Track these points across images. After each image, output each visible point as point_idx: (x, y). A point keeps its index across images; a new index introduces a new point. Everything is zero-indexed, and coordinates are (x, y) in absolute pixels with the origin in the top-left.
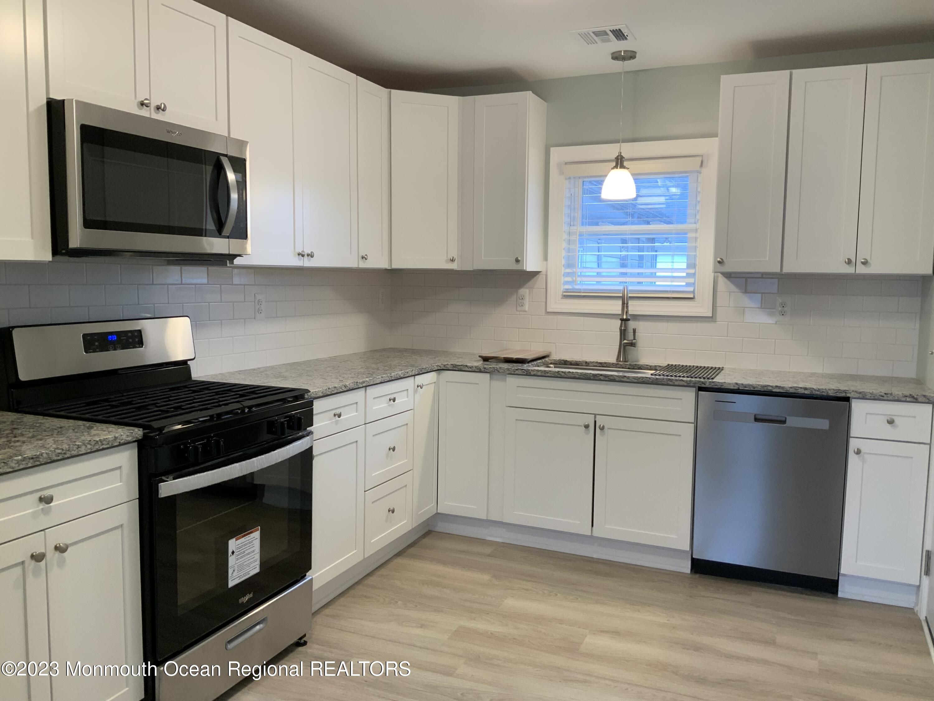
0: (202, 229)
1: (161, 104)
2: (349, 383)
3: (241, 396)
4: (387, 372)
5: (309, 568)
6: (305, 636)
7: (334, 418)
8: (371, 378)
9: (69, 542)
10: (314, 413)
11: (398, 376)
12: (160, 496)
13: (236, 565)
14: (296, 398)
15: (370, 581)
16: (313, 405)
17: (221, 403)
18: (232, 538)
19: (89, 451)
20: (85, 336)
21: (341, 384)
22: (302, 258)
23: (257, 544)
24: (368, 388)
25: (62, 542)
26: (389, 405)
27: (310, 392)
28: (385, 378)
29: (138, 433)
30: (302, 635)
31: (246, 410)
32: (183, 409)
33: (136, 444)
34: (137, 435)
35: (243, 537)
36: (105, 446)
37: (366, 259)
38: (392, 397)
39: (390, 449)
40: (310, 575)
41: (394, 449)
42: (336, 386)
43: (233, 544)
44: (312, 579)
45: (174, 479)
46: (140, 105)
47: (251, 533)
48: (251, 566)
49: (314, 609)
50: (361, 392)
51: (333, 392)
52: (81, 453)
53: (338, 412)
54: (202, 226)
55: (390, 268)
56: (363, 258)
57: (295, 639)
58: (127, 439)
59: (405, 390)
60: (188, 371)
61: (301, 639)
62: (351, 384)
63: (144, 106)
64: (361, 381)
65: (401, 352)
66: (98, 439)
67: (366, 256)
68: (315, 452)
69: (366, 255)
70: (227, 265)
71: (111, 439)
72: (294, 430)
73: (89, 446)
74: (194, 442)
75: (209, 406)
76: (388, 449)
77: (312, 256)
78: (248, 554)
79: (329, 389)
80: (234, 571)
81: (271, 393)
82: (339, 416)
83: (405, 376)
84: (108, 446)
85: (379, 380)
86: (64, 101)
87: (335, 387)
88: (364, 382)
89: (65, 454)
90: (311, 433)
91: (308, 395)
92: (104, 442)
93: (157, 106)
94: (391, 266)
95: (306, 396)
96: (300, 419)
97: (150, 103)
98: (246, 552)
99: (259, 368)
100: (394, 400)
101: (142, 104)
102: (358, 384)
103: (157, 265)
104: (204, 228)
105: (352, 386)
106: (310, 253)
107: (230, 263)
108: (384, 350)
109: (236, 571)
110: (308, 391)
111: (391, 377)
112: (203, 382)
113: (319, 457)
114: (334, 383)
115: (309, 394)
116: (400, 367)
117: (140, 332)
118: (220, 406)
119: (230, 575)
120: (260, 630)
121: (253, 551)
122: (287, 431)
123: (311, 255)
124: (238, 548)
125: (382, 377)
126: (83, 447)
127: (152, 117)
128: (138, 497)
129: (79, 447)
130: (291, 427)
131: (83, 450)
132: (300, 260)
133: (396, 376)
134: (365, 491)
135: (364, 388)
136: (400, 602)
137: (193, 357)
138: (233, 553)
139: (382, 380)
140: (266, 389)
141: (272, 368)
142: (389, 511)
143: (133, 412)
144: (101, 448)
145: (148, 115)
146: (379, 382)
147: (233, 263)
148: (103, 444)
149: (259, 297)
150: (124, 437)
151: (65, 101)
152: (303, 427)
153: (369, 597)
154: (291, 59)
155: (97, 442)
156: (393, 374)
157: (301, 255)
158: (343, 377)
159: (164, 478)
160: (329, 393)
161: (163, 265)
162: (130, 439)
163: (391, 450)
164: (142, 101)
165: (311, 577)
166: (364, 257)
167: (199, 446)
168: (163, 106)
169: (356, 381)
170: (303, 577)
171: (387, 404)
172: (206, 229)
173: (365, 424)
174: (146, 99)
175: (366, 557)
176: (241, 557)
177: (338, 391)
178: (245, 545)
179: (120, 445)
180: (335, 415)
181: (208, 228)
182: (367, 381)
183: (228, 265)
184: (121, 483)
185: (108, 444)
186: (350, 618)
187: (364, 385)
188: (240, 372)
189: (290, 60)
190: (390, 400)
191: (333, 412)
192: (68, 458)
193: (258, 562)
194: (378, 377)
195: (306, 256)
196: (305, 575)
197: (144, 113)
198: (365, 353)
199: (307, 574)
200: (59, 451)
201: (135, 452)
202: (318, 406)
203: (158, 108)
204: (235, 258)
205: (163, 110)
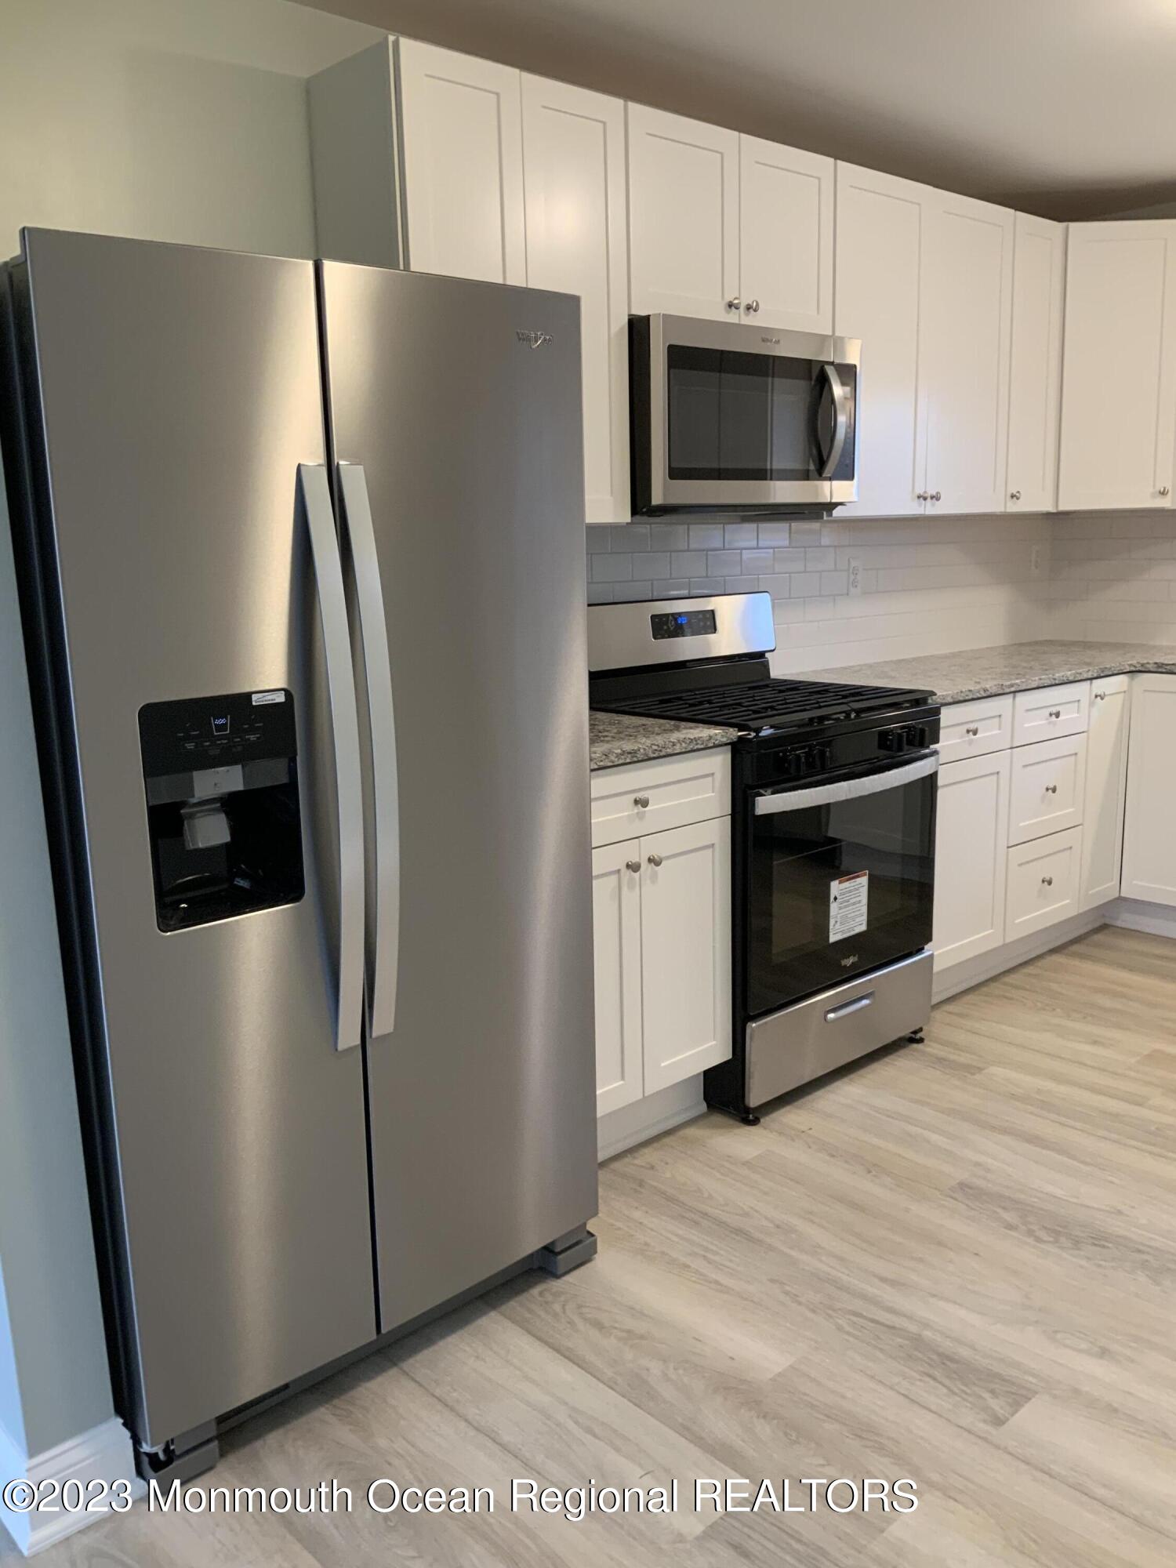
0: (766, 470)
1: (753, 302)
2: (991, 685)
3: (844, 697)
4: (1047, 672)
5: (929, 939)
6: (921, 1030)
7: (967, 735)
8: (1023, 680)
9: (663, 855)
10: (942, 724)
11: (1065, 679)
12: (756, 814)
13: (839, 916)
14: (917, 702)
15: (1010, 979)
16: (940, 714)
17: (821, 704)
18: (835, 879)
19: (684, 750)
20: (653, 617)
21: (978, 687)
22: (924, 502)
23: (864, 891)
24: (1018, 695)
25: (656, 853)
26: (1050, 723)
27: (935, 694)
28: (1045, 681)
29: (734, 734)
30: (917, 1028)
31: (853, 715)
32: (777, 710)
33: (729, 747)
34: (731, 737)
35: (847, 880)
36: (699, 747)
37: (1018, 499)
38: (1054, 710)
39: (1047, 789)
40: (929, 950)
41: (1054, 790)
42: (972, 689)
43: (835, 887)
44: (931, 956)
45: (773, 793)
46: (728, 308)
47: (858, 877)
48: (857, 920)
49: (935, 1000)
50: (1007, 700)
51: (967, 698)
52: (676, 752)
53: (972, 726)
54: (766, 465)
55: (1055, 511)
56: (1013, 496)
57: (905, 1032)
58: (722, 740)
59: (1075, 701)
60: (765, 666)
61: (915, 1032)
62: (994, 688)
63: (733, 308)
64: (1009, 683)
65: (1065, 646)
66: (692, 737)
67: (1017, 494)
68: (940, 782)
69: (1018, 492)
70: (823, 518)
71: (705, 739)
72: (914, 745)
73: (684, 745)
74: (794, 750)
75: (808, 707)
76: (1044, 790)
77: (938, 499)
78: (854, 904)
79: (962, 692)
80: (836, 922)
81: (880, 694)
82: (975, 732)
83: (1076, 679)
84: (702, 746)
85: (1034, 683)
86: (648, 317)
87: (970, 691)
88: (1012, 686)
89: (661, 751)
90: (935, 753)
91: (932, 699)
92: (699, 742)
93: (748, 305)
94: (1057, 506)
95: (930, 701)
96: (922, 731)
97: (740, 303)
98: (852, 901)
99: (853, 667)
100: (1057, 715)
101: (730, 305)
102: (1004, 687)
103: (729, 523)
104: (769, 467)
105: (994, 690)
106: (934, 494)
107: (828, 516)
108: (1036, 643)
109: (838, 923)
110: (933, 693)
111: (1055, 679)
112: (785, 681)
113: (945, 789)
114: (968, 686)
115: (934, 697)
116: (1067, 666)
117: (713, 612)
118: (820, 707)
119: (831, 927)
120: (867, 1006)
121: (860, 902)
122: (906, 747)
123: (936, 497)
124: (841, 894)
125: (1040, 679)
126: (678, 745)
127: (743, 322)
128: (730, 813)
129: (674, 744)
130: (910, 743)
131: (678, 749)
132: (920, 505)
133: (1062, 678)
134: (1008, 847)
135: (1012, 695)
136: (1058, 1010)
137: (773, 649)
138: (836, 899)
139: (1041, 683)
140: (874, 690)
141: (870, 666)
142: (1043, 881)
143: (716, 711)
144: (696, 748)
145: (736, 321)
146: (1035, 686)
147: (831, 515)
148: (697, 744)
149: (853, 564)
150: (719, 737)
151: (651, 318)
152: (926, 745)
153: (1011, 999)
154: (919, 204)
155: (692, 740)
156: (1057, 675)
157: (922, 497)
158: (980, 679)
159: (762, 791)
160: (961, 699)
161: (736, 523)
162: (724, 740)
163: (1050, 791)
164: (730, 302)
165: (931, 952)
166: (1015, 496)
167: (801, 755)
168: (755, 304)
169: (1001, 683)
170: (920, 950)
171: (1047, 719)
172: (771, 470)
173: (1011, 748)
174: (736, 298)
175: (1008, 940)
176: (846, 907)
177: (975, 697)
178: (850, 891)
179: (715, 746)
180: (968, 731)
181: (774, 467)
182: (1017, 684)
183: (825, 518)
184: (713, 794)
185: (702, 744)
186: (984, 1020)
187: (1013, 689)
188: (826, 671)
189: (917, 206)
190: (1051, 715)
191: (966, 727)
192: (664, 756)
193: (865, 917)
194: (1033, 679)
195: (929, 498)
196: (923, 949)
197: (732, 318)
198: (1004, 647)
199: (926, 947)
200: (656, 748)
201: (729, 756)
202: (946, 716)
203: (749, 308)
204: (836, 507)
205: (755, 311)
